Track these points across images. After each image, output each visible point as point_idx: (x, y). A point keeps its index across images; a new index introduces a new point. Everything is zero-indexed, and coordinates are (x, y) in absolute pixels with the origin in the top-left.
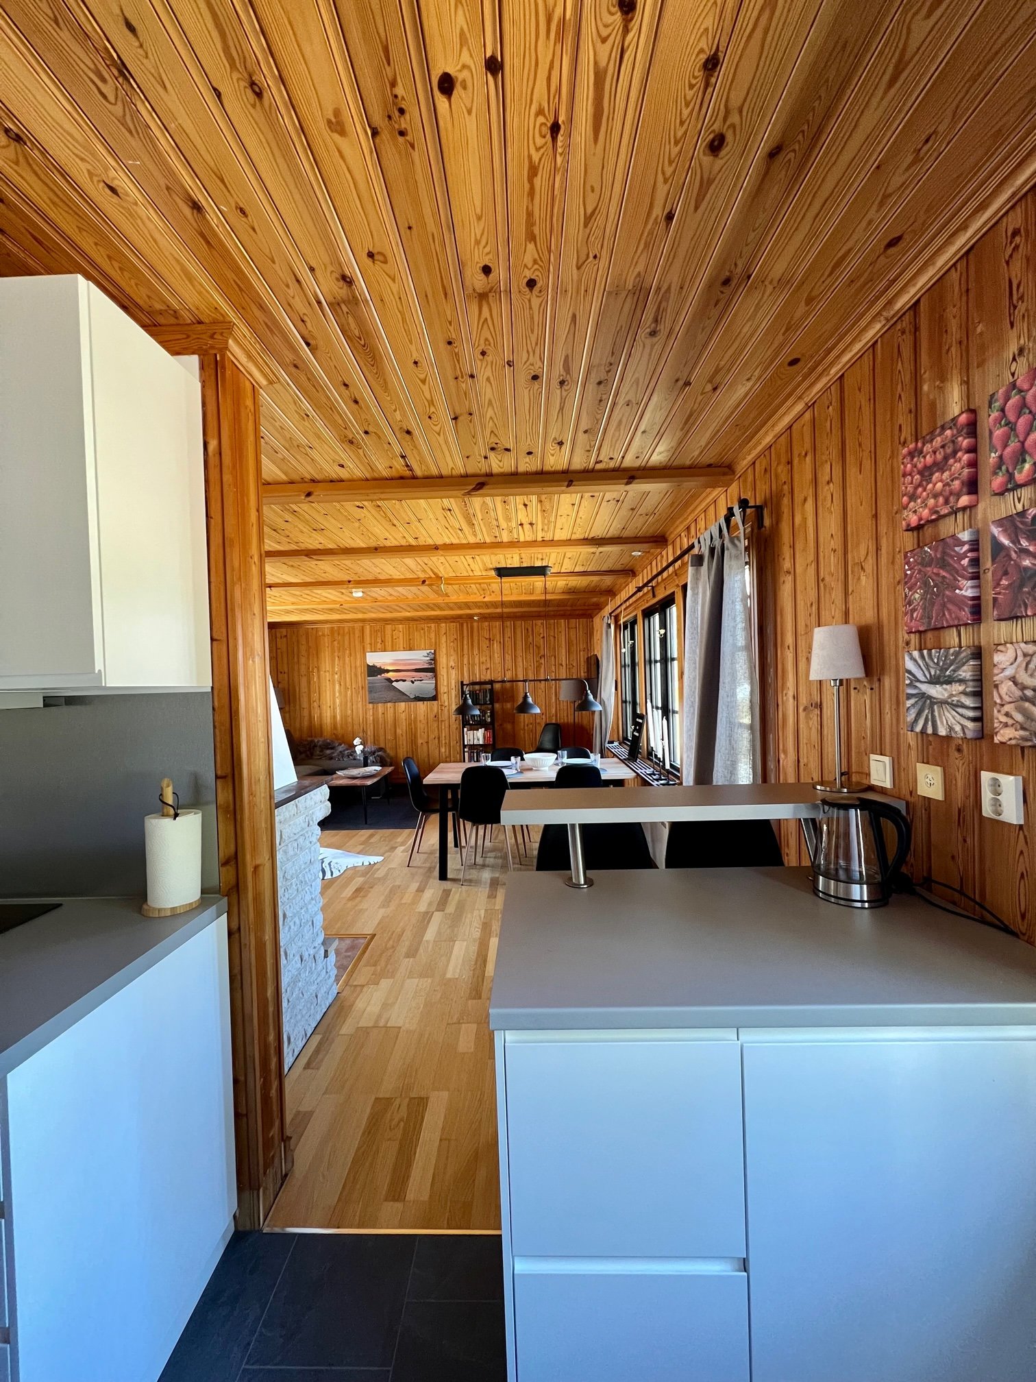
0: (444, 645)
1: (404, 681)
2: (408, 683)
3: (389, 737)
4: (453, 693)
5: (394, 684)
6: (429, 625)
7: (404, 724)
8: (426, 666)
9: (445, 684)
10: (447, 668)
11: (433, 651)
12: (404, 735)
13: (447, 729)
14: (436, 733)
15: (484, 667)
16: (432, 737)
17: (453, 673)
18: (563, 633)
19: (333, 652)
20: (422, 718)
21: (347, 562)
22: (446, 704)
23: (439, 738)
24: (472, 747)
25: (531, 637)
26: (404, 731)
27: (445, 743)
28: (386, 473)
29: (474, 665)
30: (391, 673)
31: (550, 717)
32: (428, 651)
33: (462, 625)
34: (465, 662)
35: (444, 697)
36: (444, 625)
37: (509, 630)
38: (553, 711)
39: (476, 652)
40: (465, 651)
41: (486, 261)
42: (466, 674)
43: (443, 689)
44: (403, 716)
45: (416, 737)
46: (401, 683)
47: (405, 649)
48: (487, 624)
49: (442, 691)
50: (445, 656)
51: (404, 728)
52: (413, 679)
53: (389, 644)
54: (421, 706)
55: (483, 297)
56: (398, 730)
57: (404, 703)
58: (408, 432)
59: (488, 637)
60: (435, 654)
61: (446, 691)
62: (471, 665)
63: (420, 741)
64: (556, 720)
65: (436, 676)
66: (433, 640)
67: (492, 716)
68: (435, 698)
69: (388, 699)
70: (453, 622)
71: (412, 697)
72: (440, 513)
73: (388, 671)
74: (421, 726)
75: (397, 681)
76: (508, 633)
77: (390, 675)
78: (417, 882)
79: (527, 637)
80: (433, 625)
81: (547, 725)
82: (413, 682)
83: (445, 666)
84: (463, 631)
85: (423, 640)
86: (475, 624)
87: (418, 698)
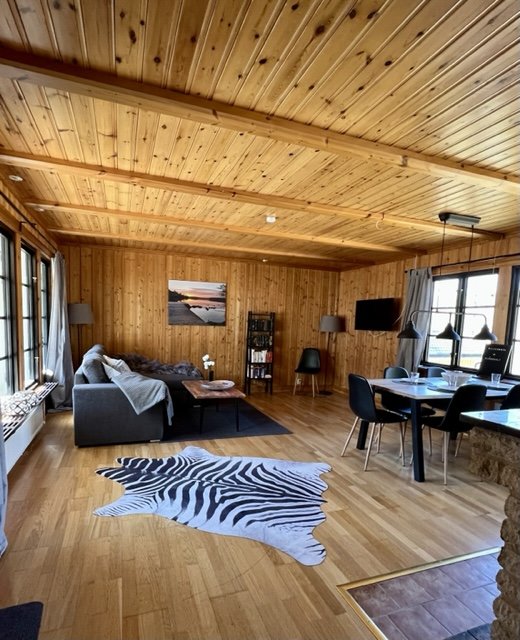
0: (234, 280)
1: (200, 307)
2: (203, 310)
4: (238, 321)
5: (192, 309)
6: (223, 262)
7: (198, 344)
9: (233, 313)
10: (235, 300)
11: (225, 284)
13: (232, 350)
14: (223, 353)
17: (240, 304)
18: (320, 280)
19: (137, 276)
20: (212, 340)
22: (232, 330)
24: (256, 365)
25: (299, 281)
27: (230, 361)
30: (189, 300)
31: (306, 343)
32: (221, 284)
33: (249, 265)
34: (249, 296)
35: (231, 324)
36: (235, 263)
37: (283, 273)
39: (258, 288)
40: (250, 287)
42: (249, 306)
43: (231, 316)
44: (197, 337)
46: (197, 309)
47: (201, 280)
48: (268, 266)
49: (229, 319)
50: (234, 289)
52: (208, 307)
53: (188, 275)
54: (212, 329)
57: (198, 327)
59: (268, 277)
60: (226, 287)
61: (233, 318)
65: (226, 306)
66: (226, 275)
67: (273, 341)
68: (224, 324)
69: (185, 322)
70: (242, 262)
71: (206, 321)
73: (187, 298)
74: (211, 347)
75: (194, 307)
76: (283, 276)
79: (296, 281)
80: (226, 262)
83: (233, 298)
84: (249, 270)
85: (217, 274)
87: (211, 323)
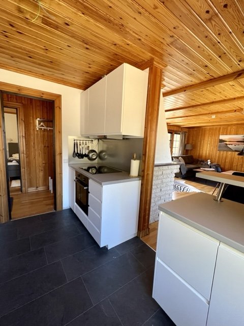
3: (223, 162)
7: (229, 158)
19: (209, 135)
21: (206, 107)
28: (205, 80)
41: (206, 10)
45: (233, 163)
46: (231, 145)
47: (234, 134)
51: (229, 160)
52: (236, 144)
53: (228, 133)
55: (210, 19)
56: (226, 160)
57: (230, 152)
58: (206, 66)
69: (225, 150)
71: (234, 150)
72: (230, 87)
73: (226, 141)
75: (229, 145)
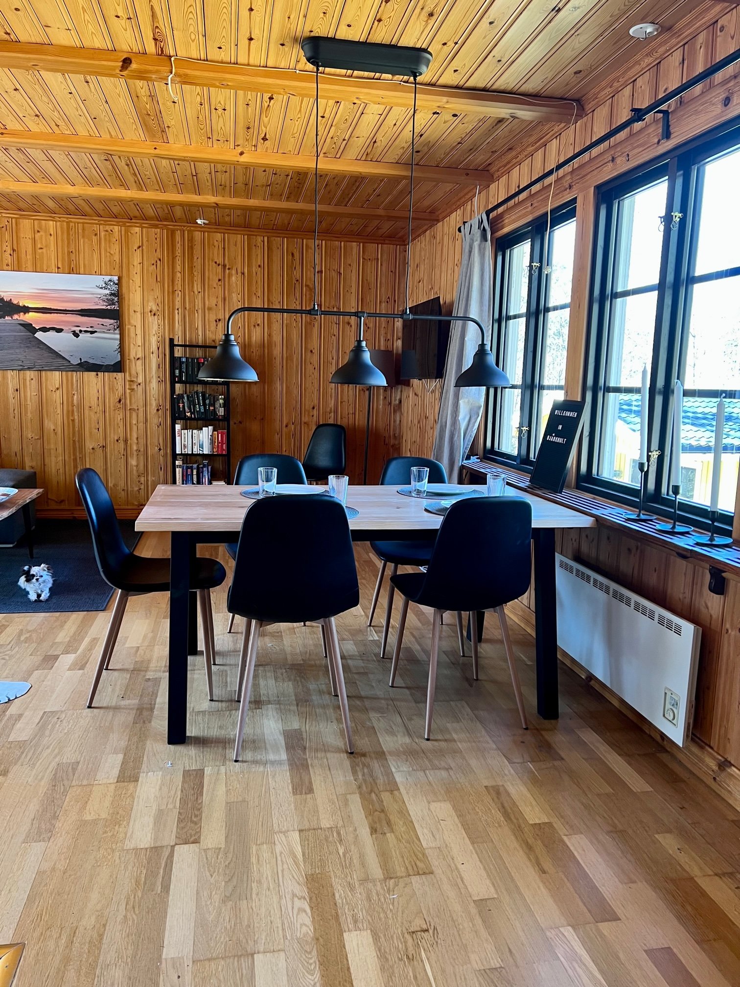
0: (138, 268)
1: (60, 331)
2: (66, 336)
3: (29, 434)
4: (154, 361)
5: (39, 335)
6: (108, 228)
7: (59, 411)
8: (102, 306)
9: (139, 342)
10: (143, 314)
11: (115, 278)
12: (59, 431)
13: (141, 426)
14: (120, 432)
15: (213, 317)
16: (114, 437)
17: (155, 325)
18: (355, 266)
20: (94, 402)
22: (140, 379)
23: (126, 441)
24: (189, 458)
25: (298, 268)
26: (59, 423)
27: (138, 451)
29: (192, 311)
30: (31, 315)
31: (325, 413)
32: (107, 278)
33: (172, 233)
34: (178, 304)
35: (136, 368)
36: (137, 230)
37: (259, 252)
38: (332, 404)
39: (197, 287)
40: (178, 286)
42: (178, 327)
43: (134, 351)
44: (57, 396)
45: (81, 436)
46: (52, 333)
47: (59, 270)
48: (219, 236)
49: (133, 355)
50: (139, 291)
51: (59, 418)
52: (77, 329)
53: (27, 258)
54: (93, 381)
56: (46, 422)
57: (57, 373)
59: (220, 261)
60: (119, 283)
61: (139, 355)
62: (188, 312)
63: (89, 445)
64: (336, 418)
65: (121, 328)
66: (117, 258)
67: (226, 405)
68: (119, 367)
69: (27, 364)
70: (156, 226)
71: (74, 361)
73: (26, 310)
74: (91, 418)
75: (44, 330)
76: (258, 258)
77: (30, 317)
78: (115, 752)
79: (292, 268)
80: (116, 229)
81: (319, 426)
82: (76, 335)
83: (138, 309)
84: (173, 246)
85: (95, 256)
86: (198, 235)
87: (87, 367)
